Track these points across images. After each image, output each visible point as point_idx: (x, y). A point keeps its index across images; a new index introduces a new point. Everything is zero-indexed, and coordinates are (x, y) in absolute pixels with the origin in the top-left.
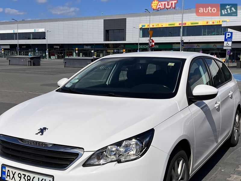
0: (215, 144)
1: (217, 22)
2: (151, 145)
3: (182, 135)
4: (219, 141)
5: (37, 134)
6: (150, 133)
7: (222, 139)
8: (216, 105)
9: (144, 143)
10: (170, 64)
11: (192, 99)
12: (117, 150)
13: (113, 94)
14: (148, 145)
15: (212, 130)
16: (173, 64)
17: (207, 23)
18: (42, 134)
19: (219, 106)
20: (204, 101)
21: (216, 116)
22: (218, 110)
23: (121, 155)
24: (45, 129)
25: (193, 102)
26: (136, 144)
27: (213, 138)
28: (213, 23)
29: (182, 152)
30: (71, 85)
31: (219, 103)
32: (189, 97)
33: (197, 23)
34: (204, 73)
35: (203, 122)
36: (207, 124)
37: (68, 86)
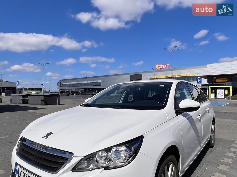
0: (199, 148)
1: (192, 75)
2: (139, 151)
3: (171, 141)
4: (202, 145)
5: (43, 138)
6: (139, 140)
7: (203, 143)
8: (198, 117)
9: (132, 150)
10: (161, 86)
11: (179, 111)
12: (107, 155)
13: (116, 107)
14: (136, 151)
15: (196, 136)
16: (163, 86)
17: (186, 75)
18: (47, 138)
19: (200, 118)
20: (189, 113)
21: (199, 125)
22: (200, 120)
23: (111, 160)
24: (51, 133)
25: (180, 113)
26: (126, 150)
27: (197, 142)
28: (190, 75)
29: (172, 157)
30: (91, 102)
31: (200, 115)
32: (176, 109)
33: (180, 75)
34: (189, 96)
35: (189, 130)
36: (192, 131)
37: (89, 103)
